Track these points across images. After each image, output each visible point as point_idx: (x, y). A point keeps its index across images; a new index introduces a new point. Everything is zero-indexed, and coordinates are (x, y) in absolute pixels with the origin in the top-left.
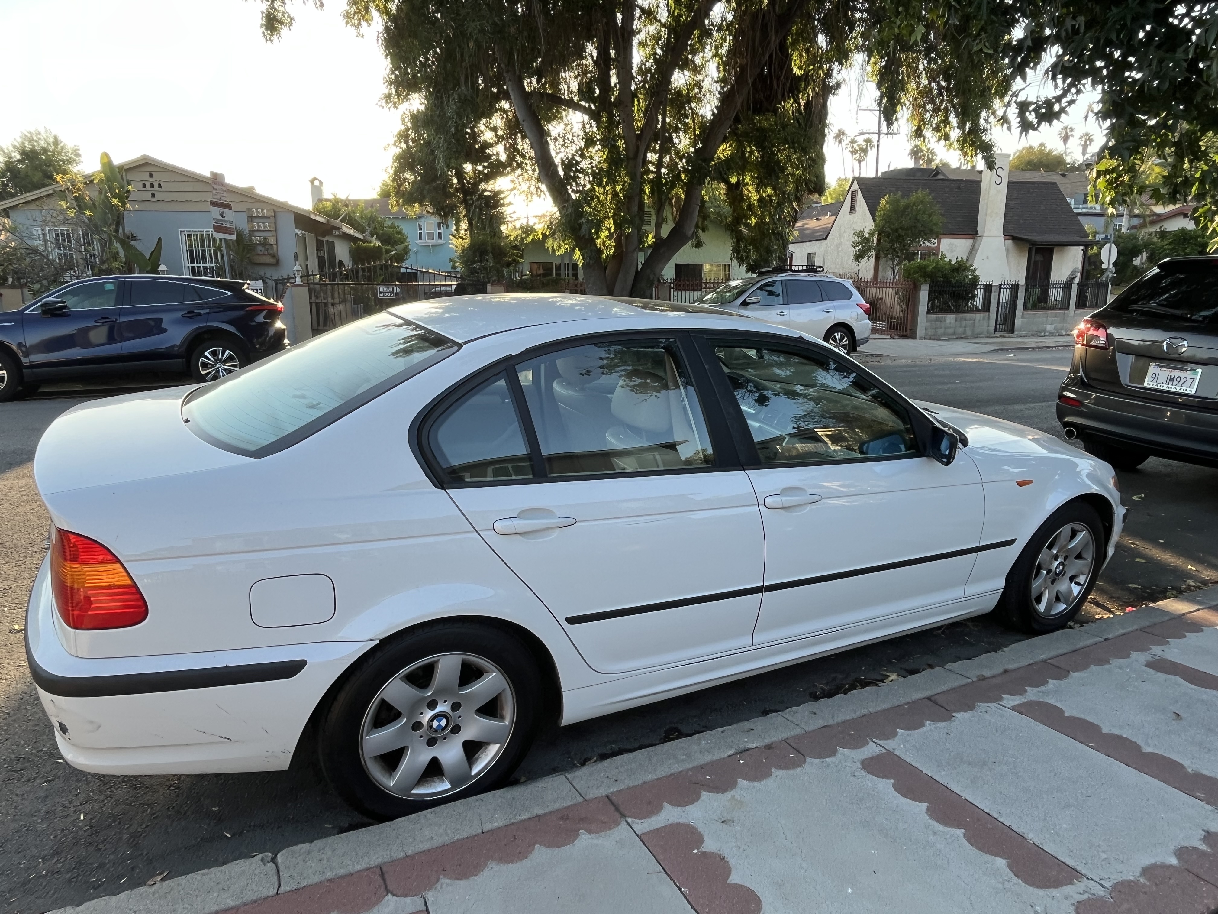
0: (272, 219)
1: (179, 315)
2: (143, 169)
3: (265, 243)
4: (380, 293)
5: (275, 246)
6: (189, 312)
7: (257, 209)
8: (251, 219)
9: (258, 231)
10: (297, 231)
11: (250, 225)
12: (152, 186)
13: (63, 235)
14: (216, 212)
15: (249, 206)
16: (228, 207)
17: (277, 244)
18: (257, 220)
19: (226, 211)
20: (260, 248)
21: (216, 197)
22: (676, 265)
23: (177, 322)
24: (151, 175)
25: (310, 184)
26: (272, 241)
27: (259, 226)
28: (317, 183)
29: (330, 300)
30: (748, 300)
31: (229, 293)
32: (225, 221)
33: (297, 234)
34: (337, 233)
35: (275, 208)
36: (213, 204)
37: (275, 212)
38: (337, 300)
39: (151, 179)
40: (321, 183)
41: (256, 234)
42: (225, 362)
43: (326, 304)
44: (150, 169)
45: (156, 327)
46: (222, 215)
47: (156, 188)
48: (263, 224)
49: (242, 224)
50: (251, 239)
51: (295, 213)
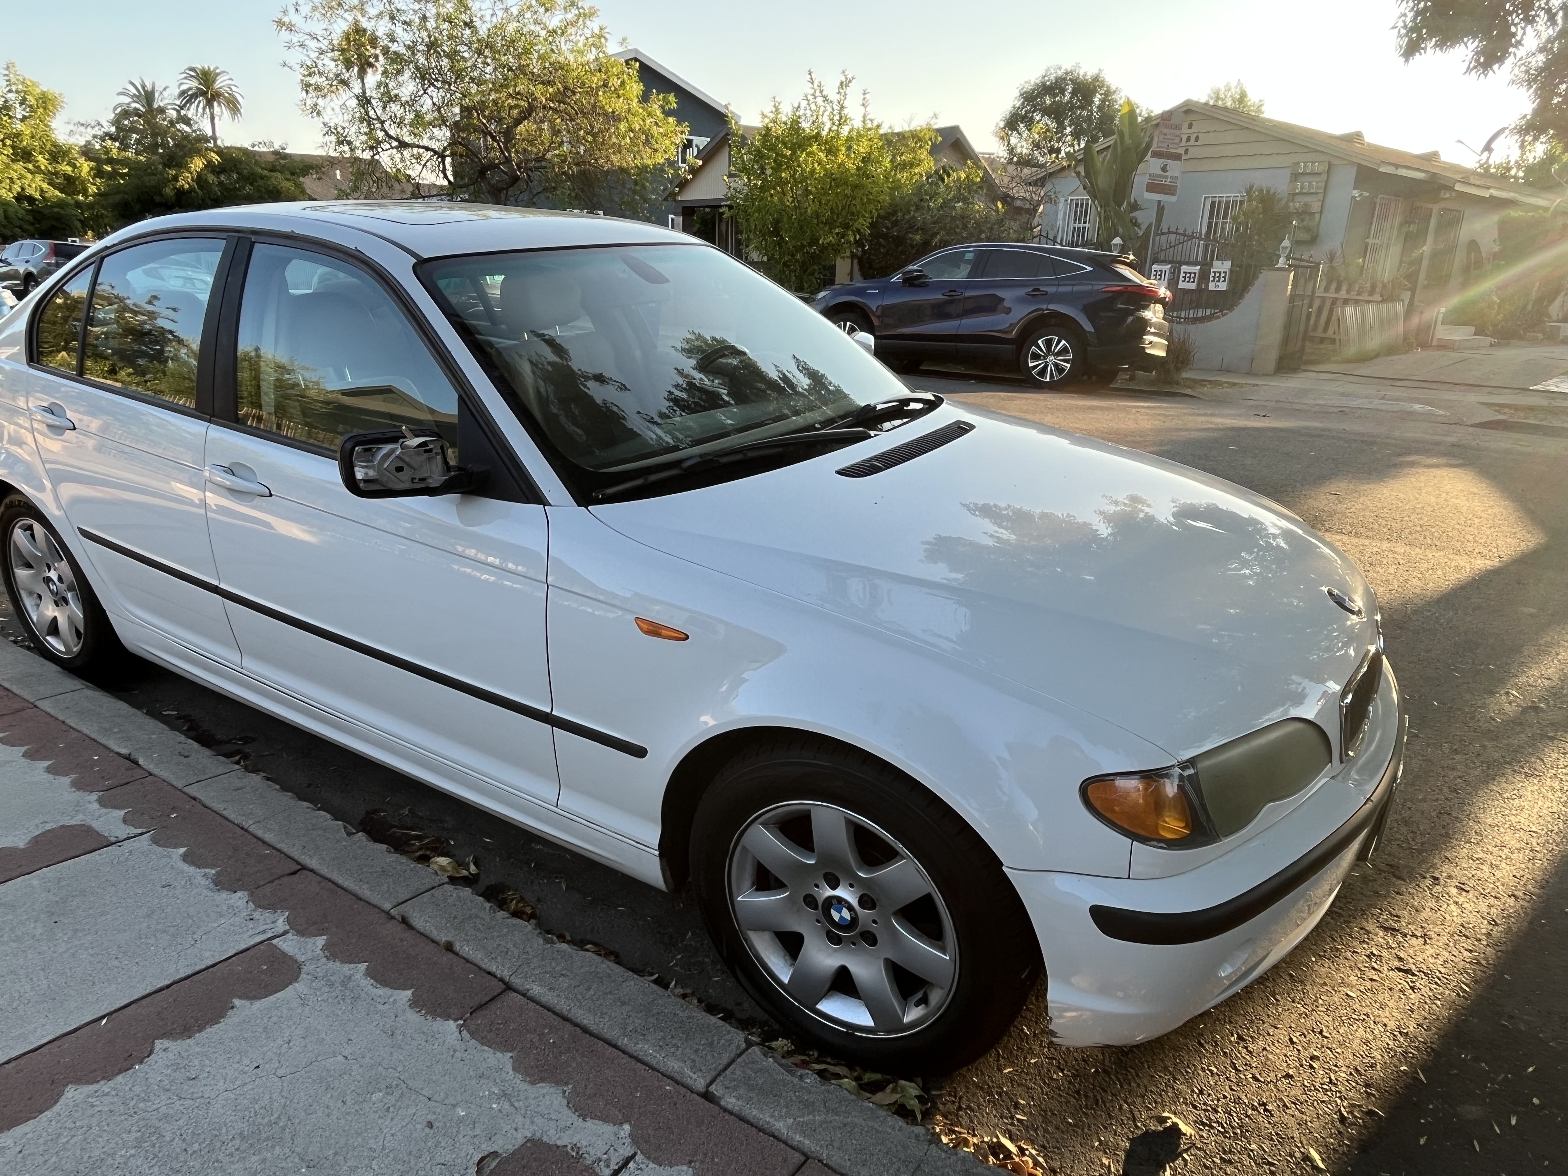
0: (1324, 176)
1: (1022, 292)
2: (1185, 118)
3: (1305, 211)
5: (1317, 216)
6: (1034, 290)
7: (1305, 163)
8: (1296, 176)
9: (1300, 194)
10: (1356, 193)
11: (1292, 186)
12: (1188, 139)
13: (1082, 205)
14: (1155, 165)
15: (1297, 158)
16: (1178, 157)
17: (1321, 212)
18: (1301, 178)
19: (1171, 163)
20: (1296, 218)
21: (1162, 145)
23: (1021, 300)
24: (1190, 126)
26: (1316, 207)
27: (1302, 188)
31: (1089, 269)
32: (1166, 177)
33: (1354, 197)
35: (1335, 162)
36: (1157, 154)
37: (1330, 165)
39: (1190, 131)
41: (1297, 198)
42: (1059, 353)
44: (1192, 117)
45: (992, 305)
46: (1164, 169)
47: (1192, 142)
48: (1310, 183)
49: (1280, 184)
50: (1287, 206)
51: (1360, 166)
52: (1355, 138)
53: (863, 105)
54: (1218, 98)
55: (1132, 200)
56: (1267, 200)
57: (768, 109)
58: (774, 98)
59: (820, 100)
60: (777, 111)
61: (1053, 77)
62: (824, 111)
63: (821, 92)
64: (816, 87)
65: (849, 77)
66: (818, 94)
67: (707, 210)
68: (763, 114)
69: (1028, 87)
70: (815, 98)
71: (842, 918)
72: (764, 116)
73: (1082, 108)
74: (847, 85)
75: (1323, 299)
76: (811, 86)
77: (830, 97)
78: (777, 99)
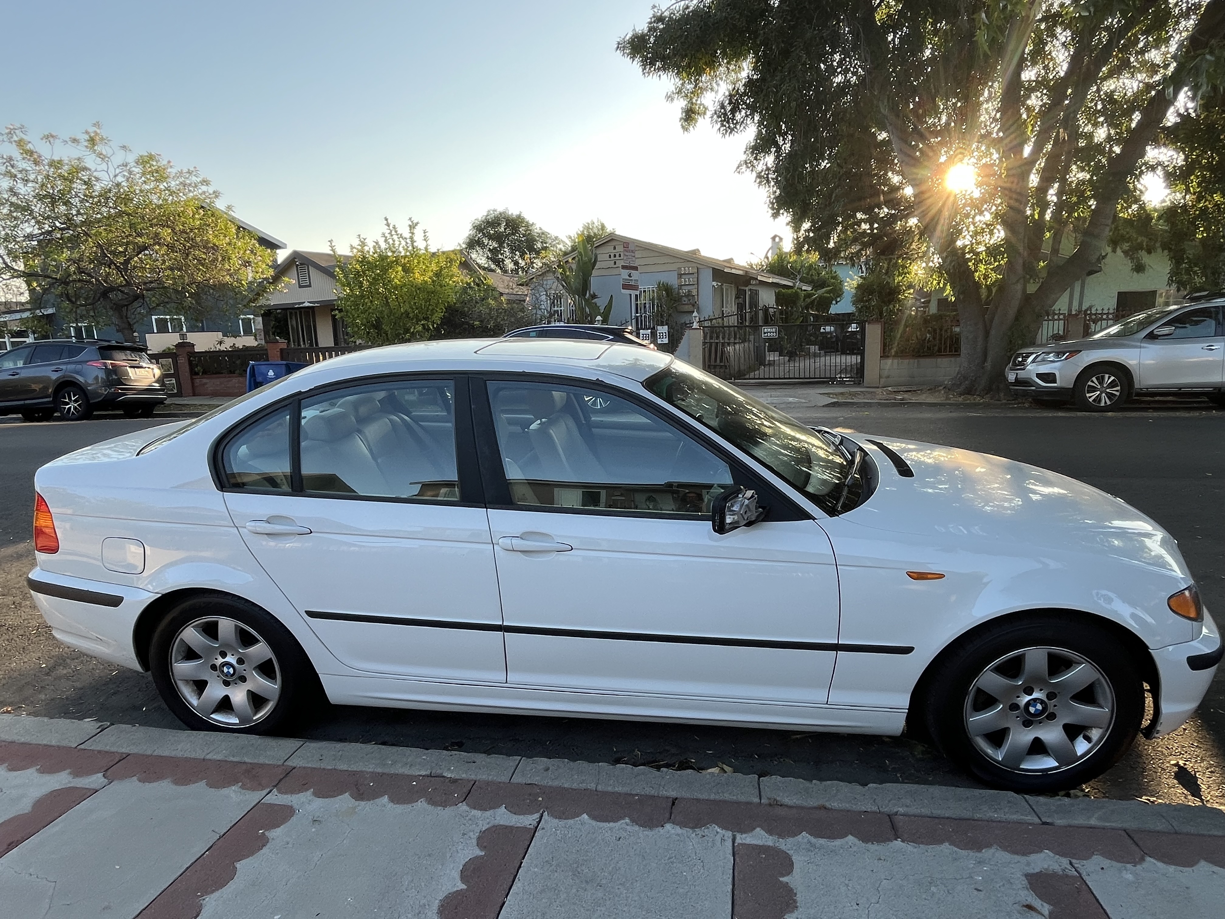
0: (696, 275)
2: (609, 244)
3: (689, 295)
4: (765, 333)
5: (696, 297)
7: (689, 268)
8: (680, 275)
9: (685, 285)
10: (715, 283)
11: (679, 281)
12: (615, 256)
14: (625, 273)
15: (679, 265)
16: (636, 268)
17: (698, 295)
18: (683, 276)
19: (633, 272)
20: (684, 299)
21: (627, 262)
22: (1120, 294)
24: (615, 248)
25: (771, 240)
26: (694, 293)
27: (685, 281)
28: (777, 239)
29: (726, 341)
30: (1155, 332)
32: (632, 280)
33: (713, 286)
34: (754, 282)
35: (699, 266)
36: (624, 267)
37: (698, 269)
38: (732, 340)
39: (615, 251)
40: (781, 239)
41: (683, 287)
43: (723, 344)
44: (614, 243)
46: (630, 276)
47: (617, 257)
48: (689, 279)
49: (673, 280)
50: (679, 293)
51: (713, 268)
52: (695, 252)
53: (425, 240)
54: (588, 228)
55: (592, 293)
56: (666, 289)
57: (356, 243)
58: (359, 235)
59: (395, 237)
60: (363, 244)
61: (492, 216)
62: (400, 245)
63: (396, 232)
64: (391, 228)
65: (415, 222)
66: (393, 233)
67: (278, 311)
68: (351, 245)
69: (477, 223)
70: (392, 235)
71: (1037, 710)
72: (352, 247)
73: (513, 234)
74: (414, 228)
75: (711, 344)
76: (387, 227)
77: (404, 235)
78: (361, 237)
